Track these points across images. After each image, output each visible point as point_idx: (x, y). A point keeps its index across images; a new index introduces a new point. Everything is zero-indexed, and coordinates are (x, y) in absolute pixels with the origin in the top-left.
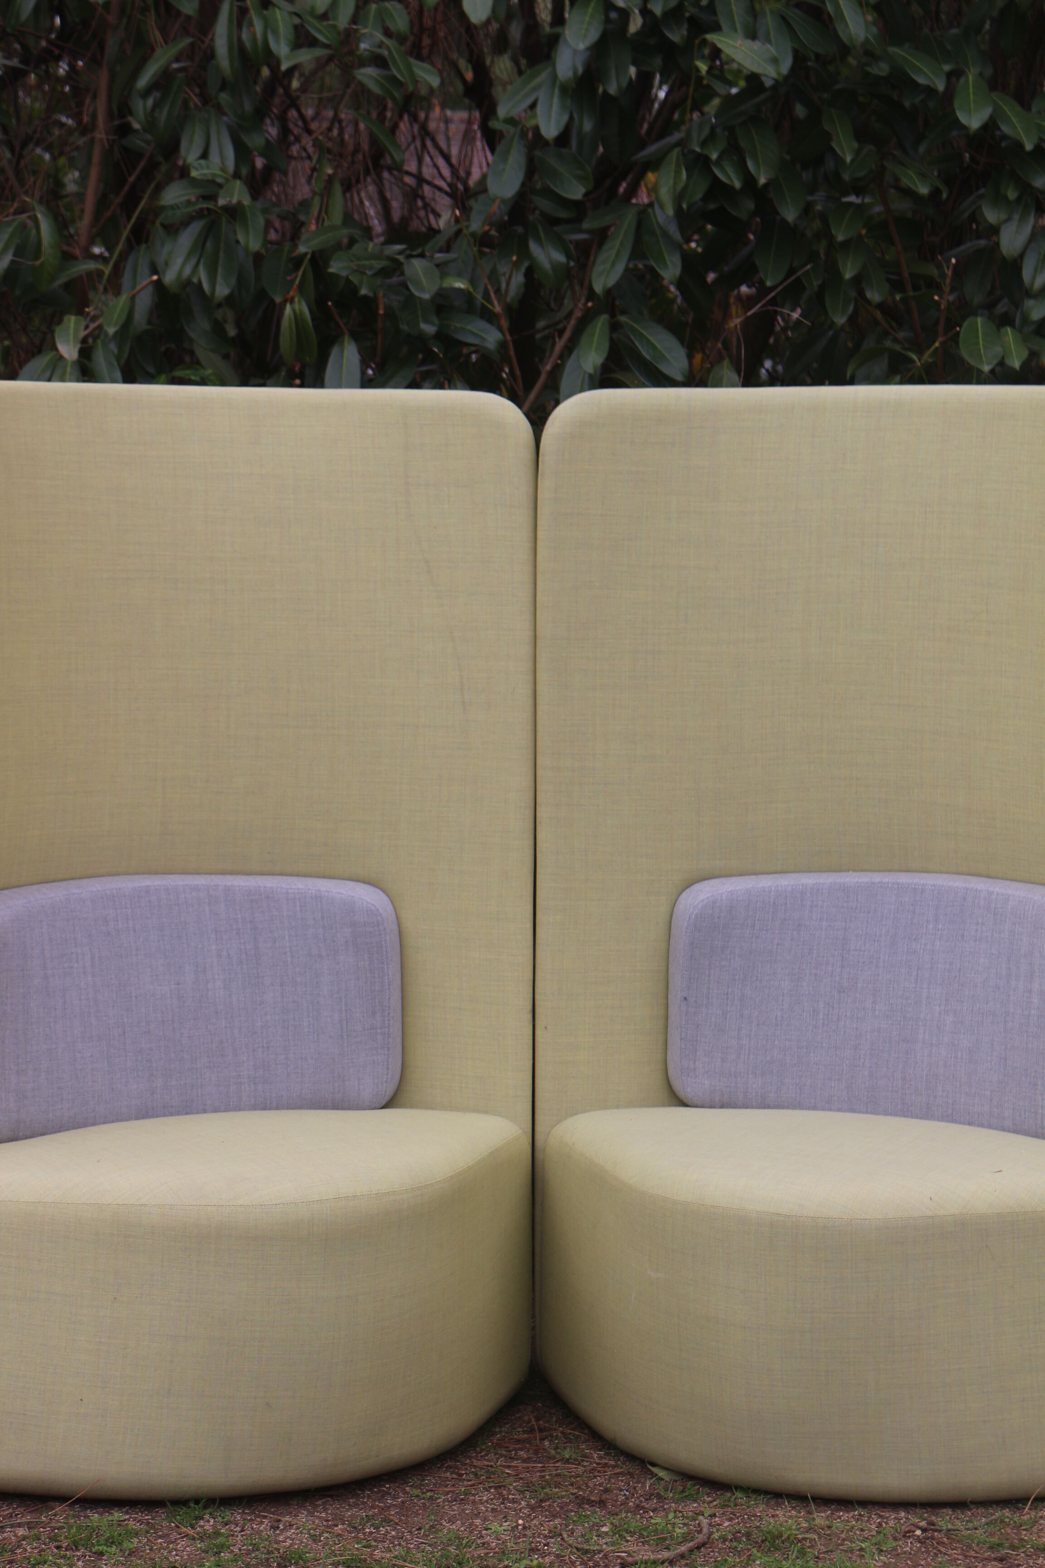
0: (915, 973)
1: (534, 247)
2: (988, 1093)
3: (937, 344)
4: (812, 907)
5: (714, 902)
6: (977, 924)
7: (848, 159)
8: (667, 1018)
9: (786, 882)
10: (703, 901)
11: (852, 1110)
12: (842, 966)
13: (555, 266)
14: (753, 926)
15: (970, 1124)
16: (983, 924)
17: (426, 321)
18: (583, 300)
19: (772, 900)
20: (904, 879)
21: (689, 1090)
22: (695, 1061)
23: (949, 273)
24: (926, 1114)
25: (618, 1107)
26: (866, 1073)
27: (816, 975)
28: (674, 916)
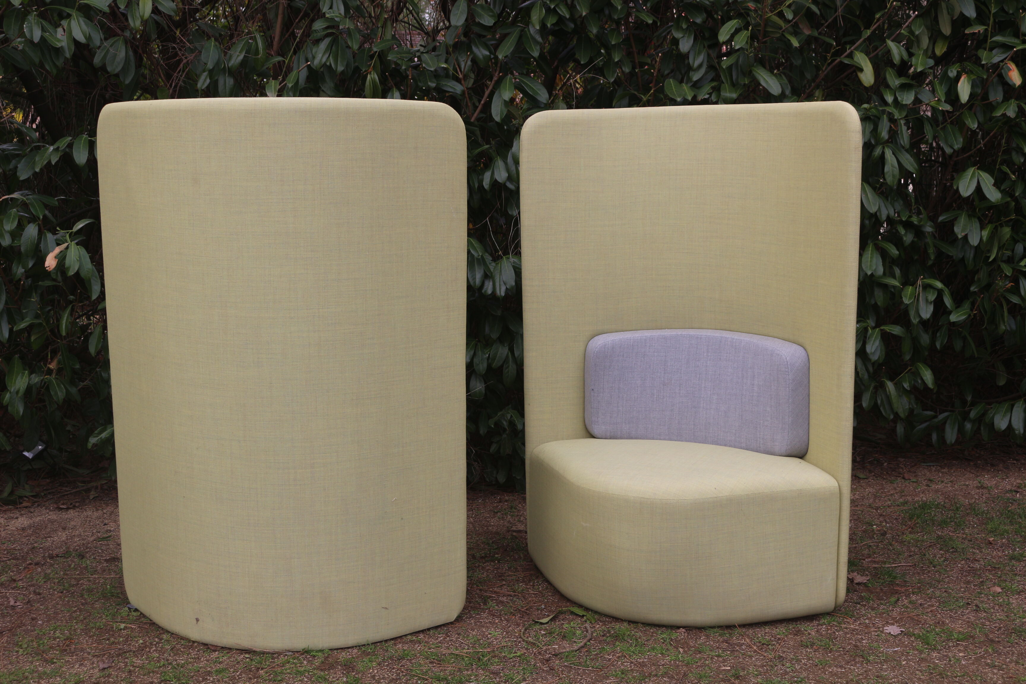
0: (698, 376)
1: (474, 49)
2: (734, 431)
3: (652, 91)
4: (650, 346)
5: (605, 345)
6: (727, 353)
7: (619, 8)
8: (584, 398)
9: (638, 335)
10: (600, 345)
11: (670, 439)
12: (665, 373)
13: (485, 57)
14: (623, 356)
15: (725, 445)
16: (730, 353)
17: (431, 81)
18: (497, 73)
19: (632, 344)
20: (692, 332)
21: (595, 431)
22: (598, 418)
23: (658, 60)
24: (705, 441)
25: (563, 439)
26: (677, 422)
27: (653, 378)
28: (587, 351)
